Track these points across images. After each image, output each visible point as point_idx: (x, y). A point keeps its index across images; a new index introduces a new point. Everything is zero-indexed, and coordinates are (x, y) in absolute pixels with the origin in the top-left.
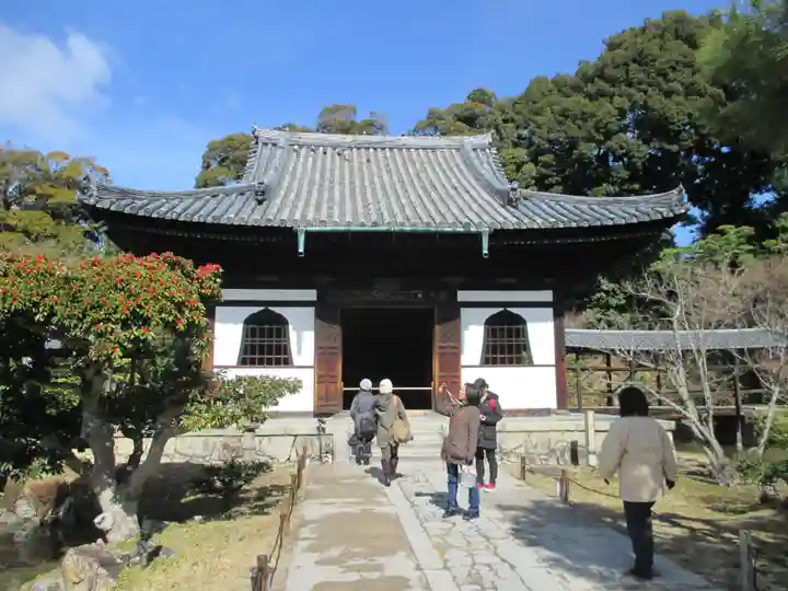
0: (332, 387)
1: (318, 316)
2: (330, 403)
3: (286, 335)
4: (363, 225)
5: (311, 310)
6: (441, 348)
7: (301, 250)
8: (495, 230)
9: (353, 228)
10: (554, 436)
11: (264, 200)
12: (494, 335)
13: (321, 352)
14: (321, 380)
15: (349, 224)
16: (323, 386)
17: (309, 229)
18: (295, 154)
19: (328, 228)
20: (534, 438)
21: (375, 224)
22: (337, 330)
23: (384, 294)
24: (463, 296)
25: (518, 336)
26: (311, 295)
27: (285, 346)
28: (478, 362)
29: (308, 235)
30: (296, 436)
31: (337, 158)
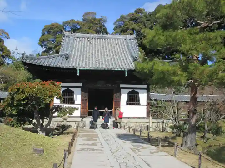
0: (85, 110)
1: (82, 91)
2: (85, 114)
3: (73, 96)
4: (94, 68)
5: (80, 89)
6: (115, 100)
7: (78, 74)
8: (129, 70)
9: (92, 69)
10: (143, 124)
11: (68, 59)
12: (130, 97)
13: (83, 100)
14: (82, 108)
15: (91, 68)
16: (83, 110)
17: (80, 69)
18: (75, 41)
19: (85, 69)
20: (137, 124)
21: (97, 68)
22: (87, 94)
23: (100, 85)
24: (122, 86)
25: (136, 97)
26: (80, 85)
27: (73, 98)
28: (125, 104)
29: (80, 70)
30: (76, 122)
31: (88, 42)
